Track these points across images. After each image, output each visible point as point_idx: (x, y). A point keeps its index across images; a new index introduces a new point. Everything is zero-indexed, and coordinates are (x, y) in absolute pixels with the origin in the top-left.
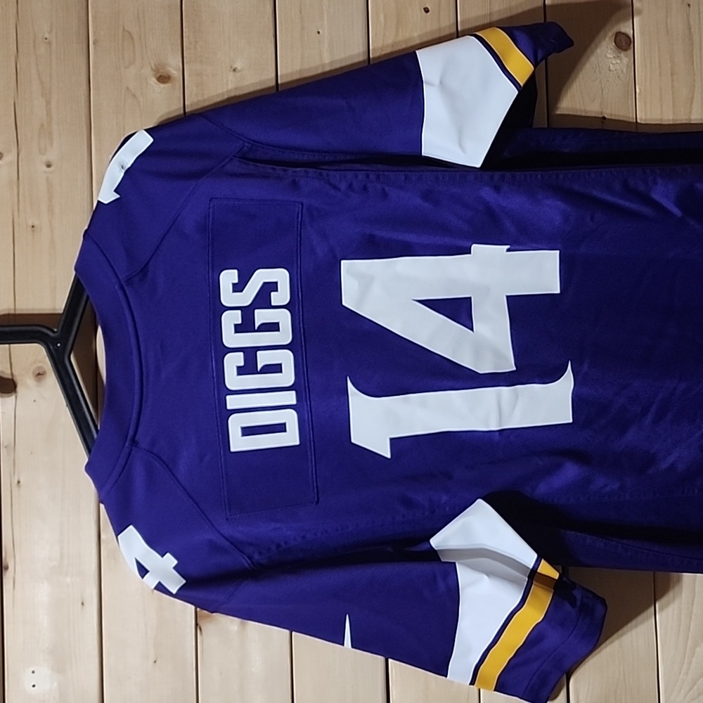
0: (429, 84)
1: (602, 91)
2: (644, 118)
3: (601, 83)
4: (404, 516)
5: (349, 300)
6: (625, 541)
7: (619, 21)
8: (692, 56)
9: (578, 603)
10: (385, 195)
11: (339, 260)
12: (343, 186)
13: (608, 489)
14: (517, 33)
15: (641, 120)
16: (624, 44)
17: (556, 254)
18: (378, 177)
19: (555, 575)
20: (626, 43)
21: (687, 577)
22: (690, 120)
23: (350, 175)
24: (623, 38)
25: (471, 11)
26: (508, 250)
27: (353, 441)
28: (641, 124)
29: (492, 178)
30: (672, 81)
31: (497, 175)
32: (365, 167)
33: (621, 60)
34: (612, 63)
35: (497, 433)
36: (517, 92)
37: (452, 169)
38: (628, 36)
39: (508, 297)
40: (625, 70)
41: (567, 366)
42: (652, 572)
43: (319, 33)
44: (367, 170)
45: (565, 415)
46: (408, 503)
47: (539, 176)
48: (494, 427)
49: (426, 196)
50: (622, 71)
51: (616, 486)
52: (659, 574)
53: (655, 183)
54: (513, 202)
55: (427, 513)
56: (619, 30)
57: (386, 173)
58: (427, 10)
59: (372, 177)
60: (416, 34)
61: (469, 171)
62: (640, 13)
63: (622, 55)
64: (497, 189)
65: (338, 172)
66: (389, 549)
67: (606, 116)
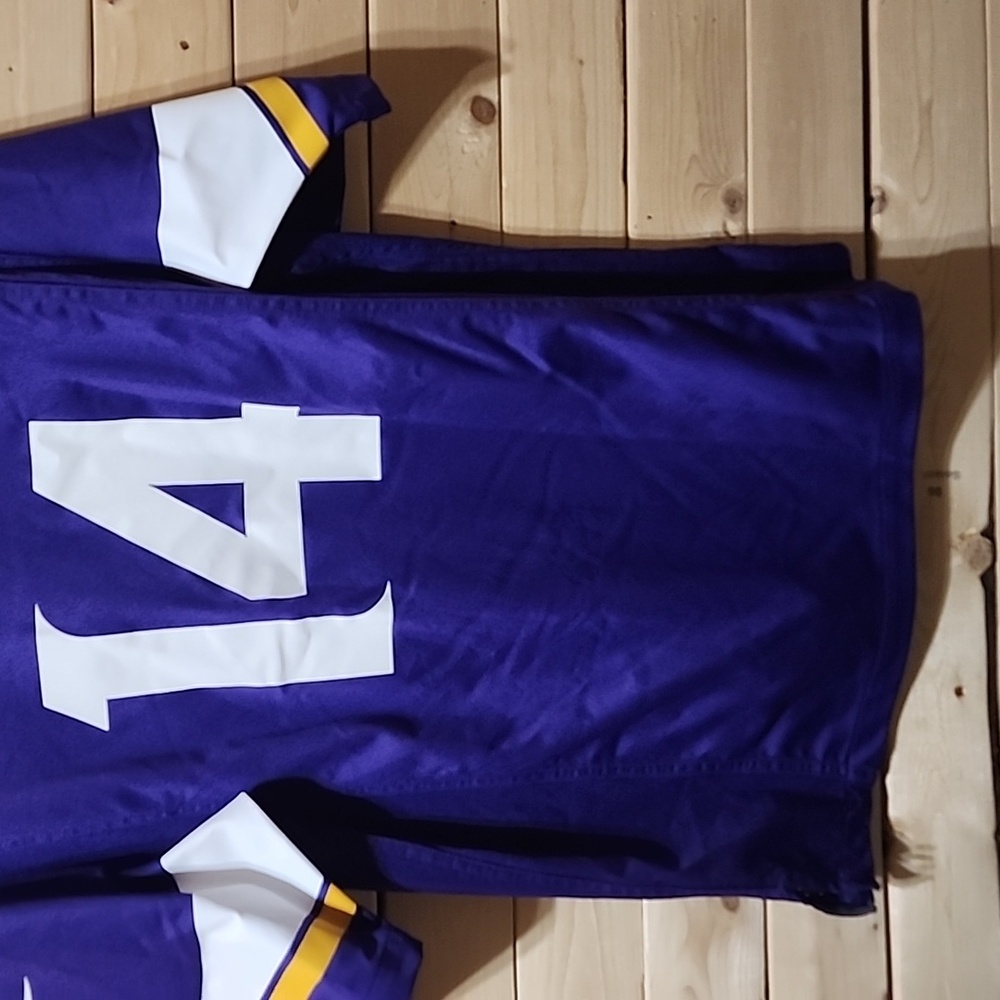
0: (169, 157)
1: (451, 182)
2: (512, 225)
3: (449, 170)
4: (126, 820)
5: (45, 482)
6: (464, 852)
7: (477, 81)
8: (584, 138)
9: (379, 950)
10: (97, 324)
11: (27, 419)
12: (27, 306)
13: (443, 772)
14: (306, 88)
15: (508, 227)
16: (485, 114)
17: (374, 422)
18: (84, 294)
19: (350, 907)
20: (488, 113)
21: (562, 904)
22: (579, 231)
23: (38, 289)
24: (484, 107)
25: (257, 50)
26: (301, 414)
27: (45, 705)
28: (508, 235)
29: (265, 304)
30: (555, 172)
31: (273, 301)
32: (64, 279)
33: (480, 137)
34: (467, 143)
35: (280, 690)
36: (301, 177)
37: (204, 288)
38: (491, 104)
39: (301, 484)
40: (485, 153)
41: (385, 587)
42: (511, 899)
43: (11, 69)
44: (67, 284)
45: (383, 663)
46: (131, 801)
47: (338, 306)
48: (273, 681)
49: (165, 326)
50: (482, 155)
51: (455, 769)
52: (522, 901)
53: (510, 322)
54: (298, 340)
55: (164, 815)
56: (477, 94)
57: (99, 290)
58: (185, 46)
59: (75, 293)
60: (167, 81)
61: (229, 293)
62: (509, 69)
63: (483, 130)
64: (272, 321)
65: (20, 285)
66: (99, 873)
67: (457, 221)
